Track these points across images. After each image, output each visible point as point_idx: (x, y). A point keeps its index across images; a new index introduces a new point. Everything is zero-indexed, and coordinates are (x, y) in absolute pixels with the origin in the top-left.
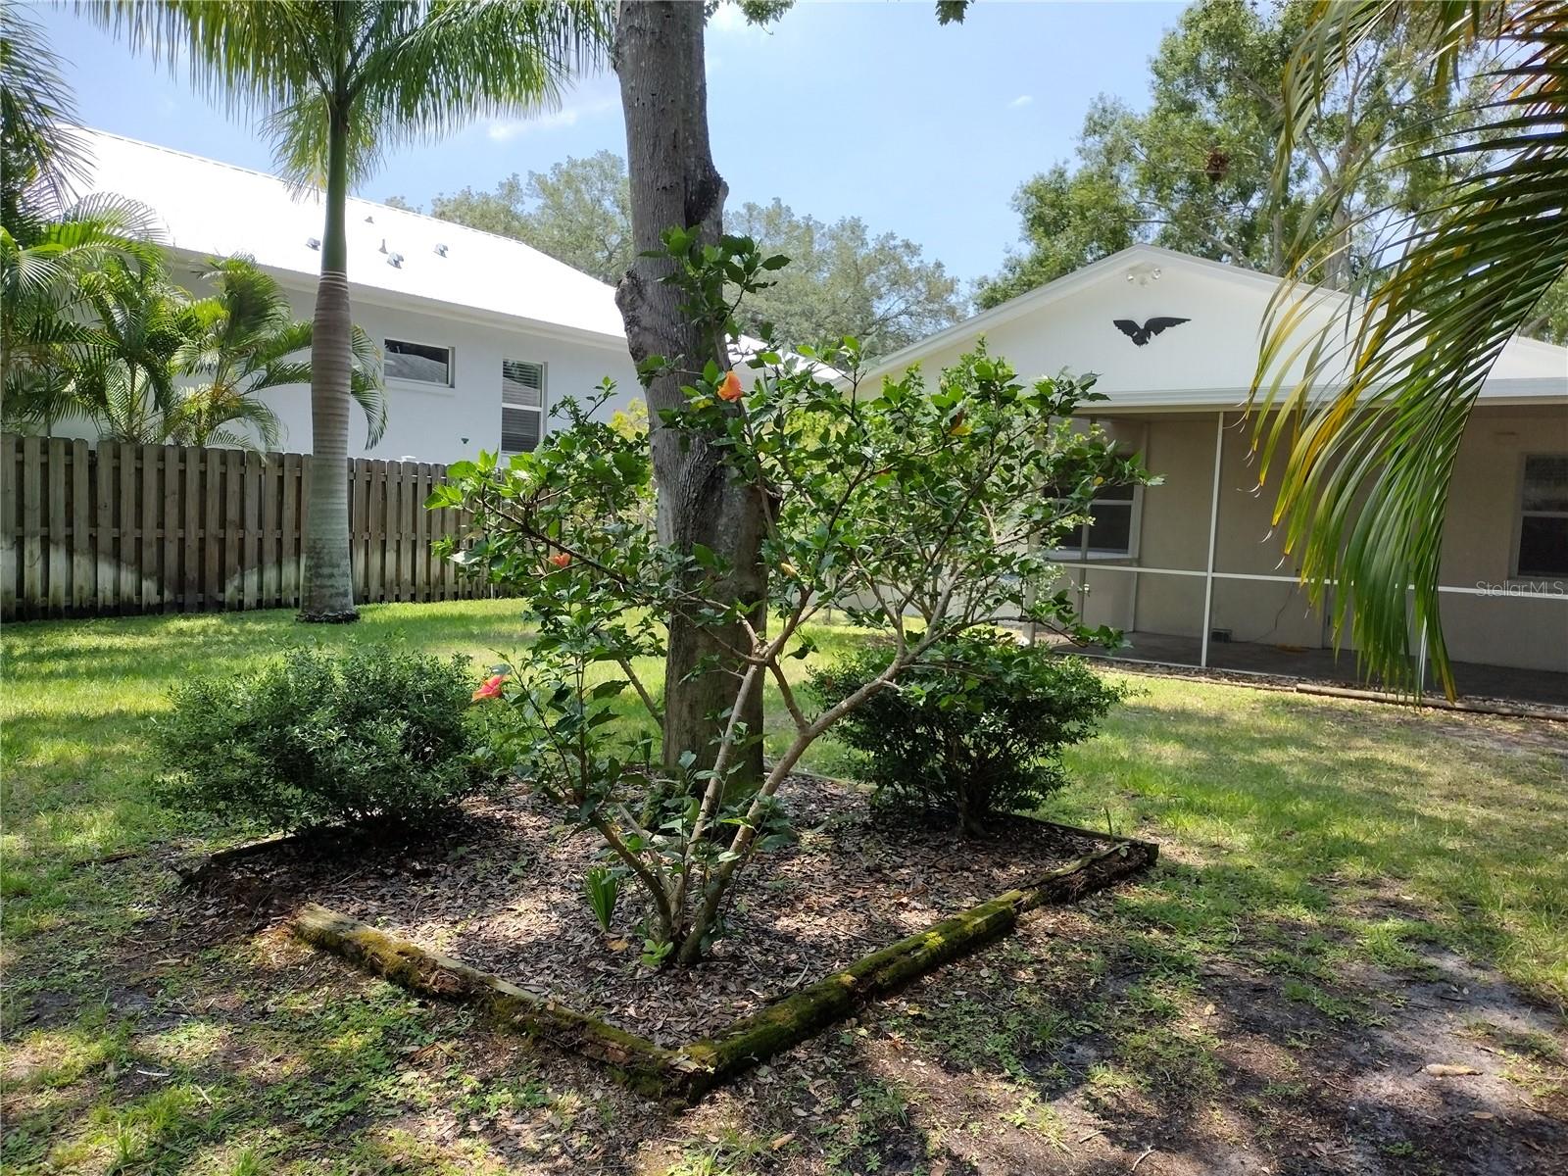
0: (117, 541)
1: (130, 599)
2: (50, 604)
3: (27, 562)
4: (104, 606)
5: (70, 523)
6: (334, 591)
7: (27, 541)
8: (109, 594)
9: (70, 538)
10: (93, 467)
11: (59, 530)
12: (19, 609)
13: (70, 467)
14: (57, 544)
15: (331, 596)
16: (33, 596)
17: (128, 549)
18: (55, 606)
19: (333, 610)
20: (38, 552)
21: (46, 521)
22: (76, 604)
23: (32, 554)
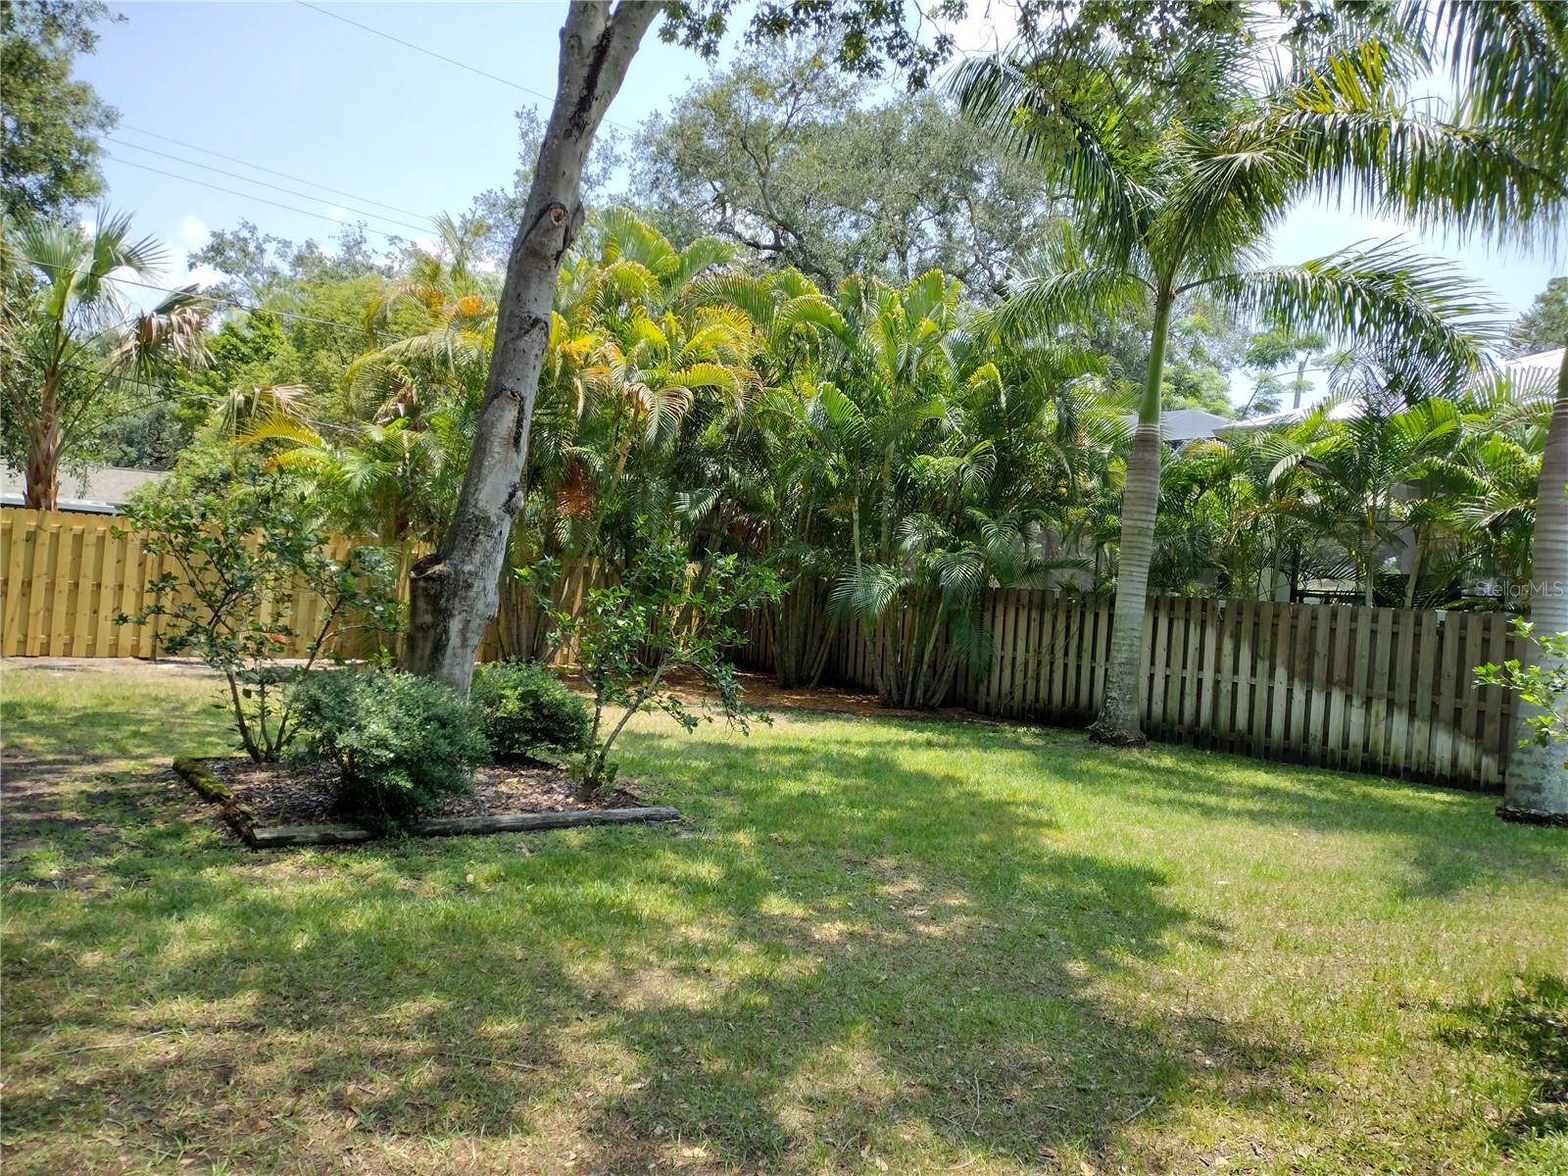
0: (1458, 711)
1: (1467, 772)
2: (1390, 763)
3: (1373, 722)
4: (1441, 774)
5: (1413, 689)
6: (1520, 782)
7: (1375, 701)
8: (1447, 763)
9: (1412, 704)
10: (1441, 635)
11: (1402, 695)
12: (1364, 763)
13: (1417, 636)
14: (1400, 708)
15: (1517, 788)
16: (1376, 753)
17: (1469, 720)
18: (1394, 765)
19: (1517, 804)
20: (1383, 714)
21: (1391, 686)
22: (1414, 768)
23: (1377, 715)
